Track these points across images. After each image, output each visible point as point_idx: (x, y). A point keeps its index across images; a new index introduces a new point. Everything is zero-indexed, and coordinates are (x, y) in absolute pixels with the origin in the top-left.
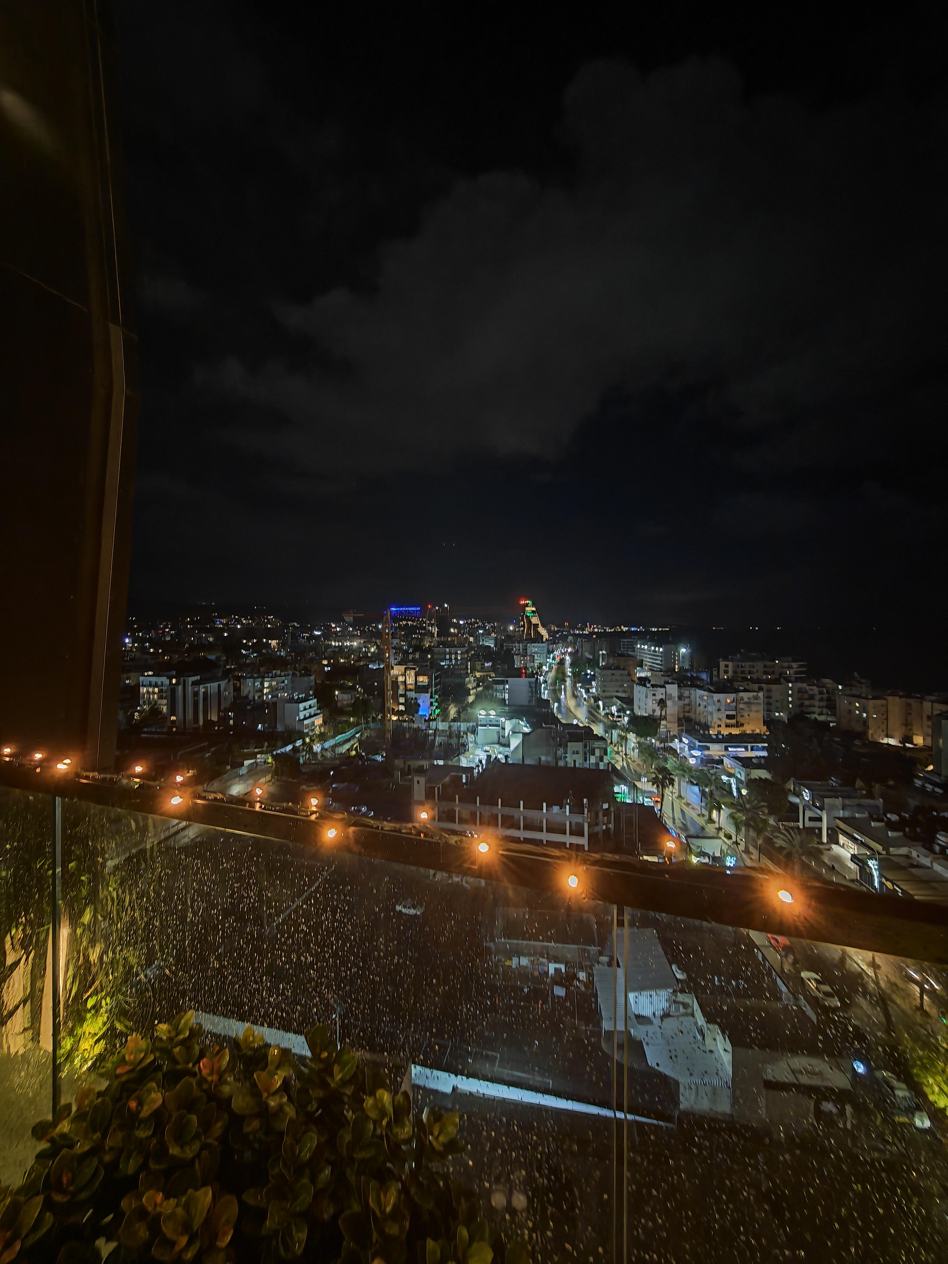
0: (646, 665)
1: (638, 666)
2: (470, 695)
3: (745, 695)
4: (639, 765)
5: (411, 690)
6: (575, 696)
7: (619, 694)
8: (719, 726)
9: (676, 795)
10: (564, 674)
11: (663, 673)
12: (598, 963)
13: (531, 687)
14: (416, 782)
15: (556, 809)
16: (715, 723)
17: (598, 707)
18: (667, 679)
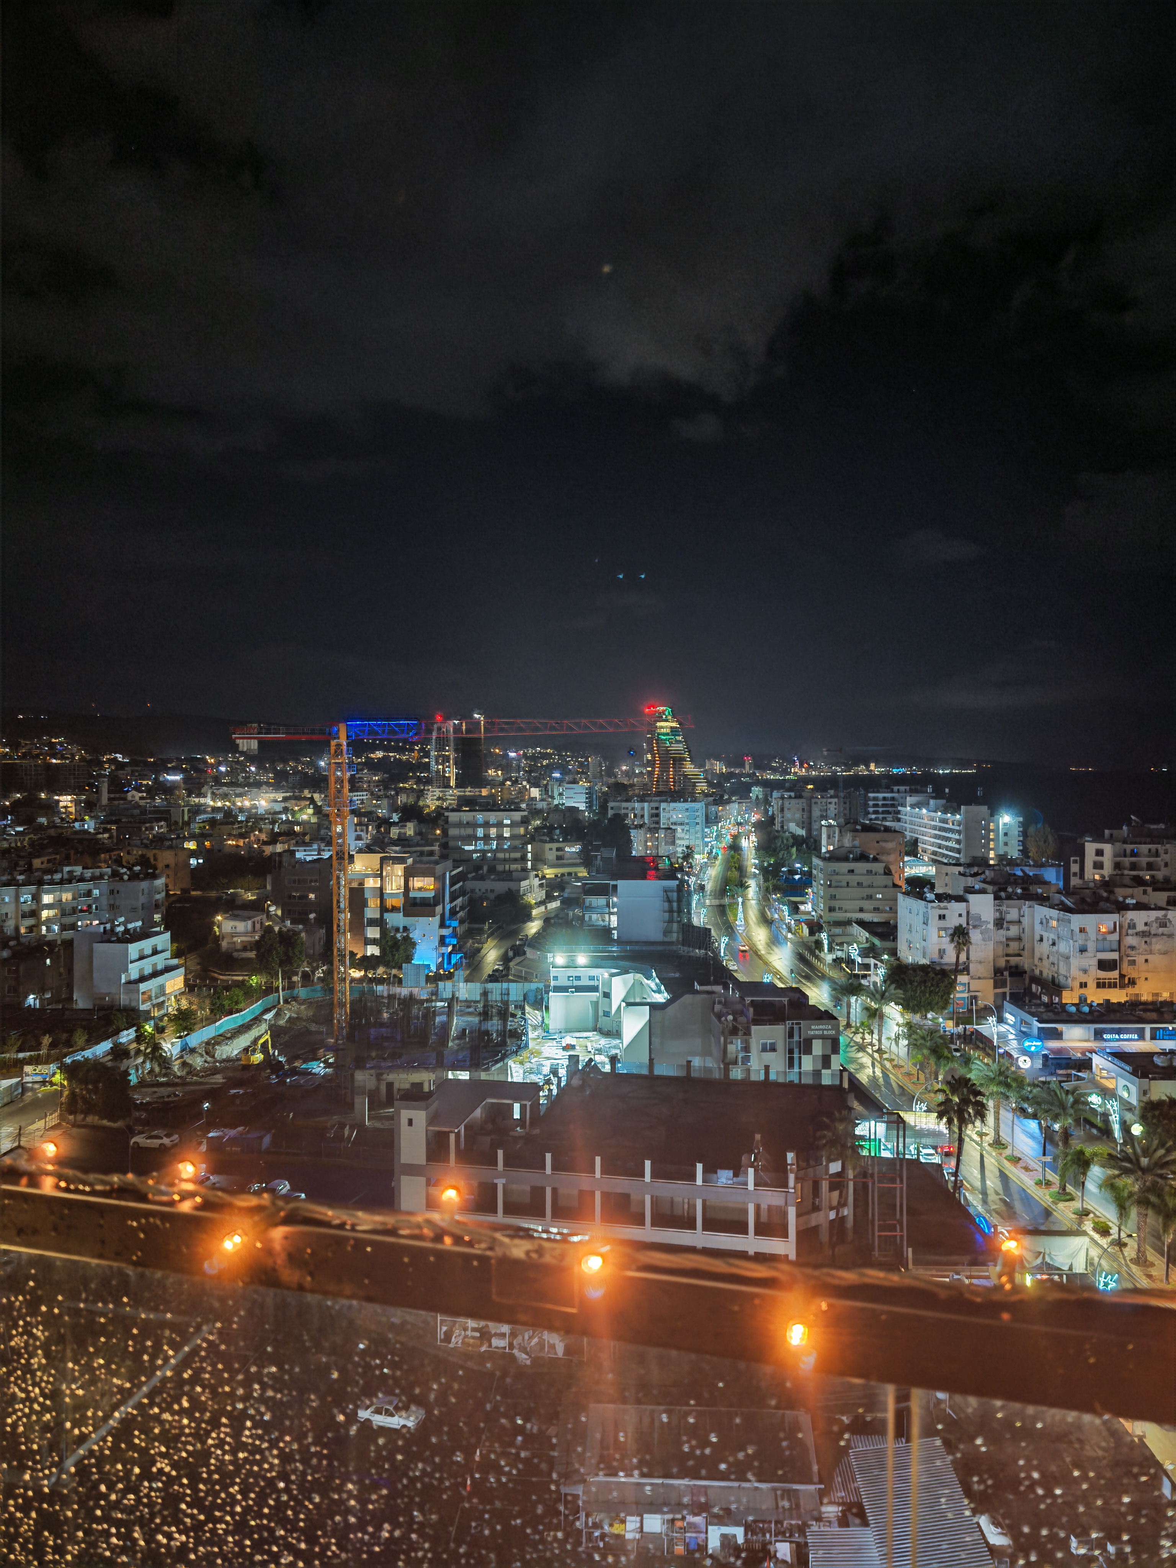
0: (925, 851)
1: (908, 854)
2: (531, 918)
3: (1140, 918)
4: (909, 1074)
5: (394, 909)
6: (766, 921)
7: (867, 917)
8: (1083, 985)
9: (989, 1139)
10: (741, 869)
11: (961, 869)
12: (819, 1519)
13: (669, 901)
14: (404, 1121)
15: (724, 1176)
16: (1074, 979)
17: (819, 944)
18: (970, 881)
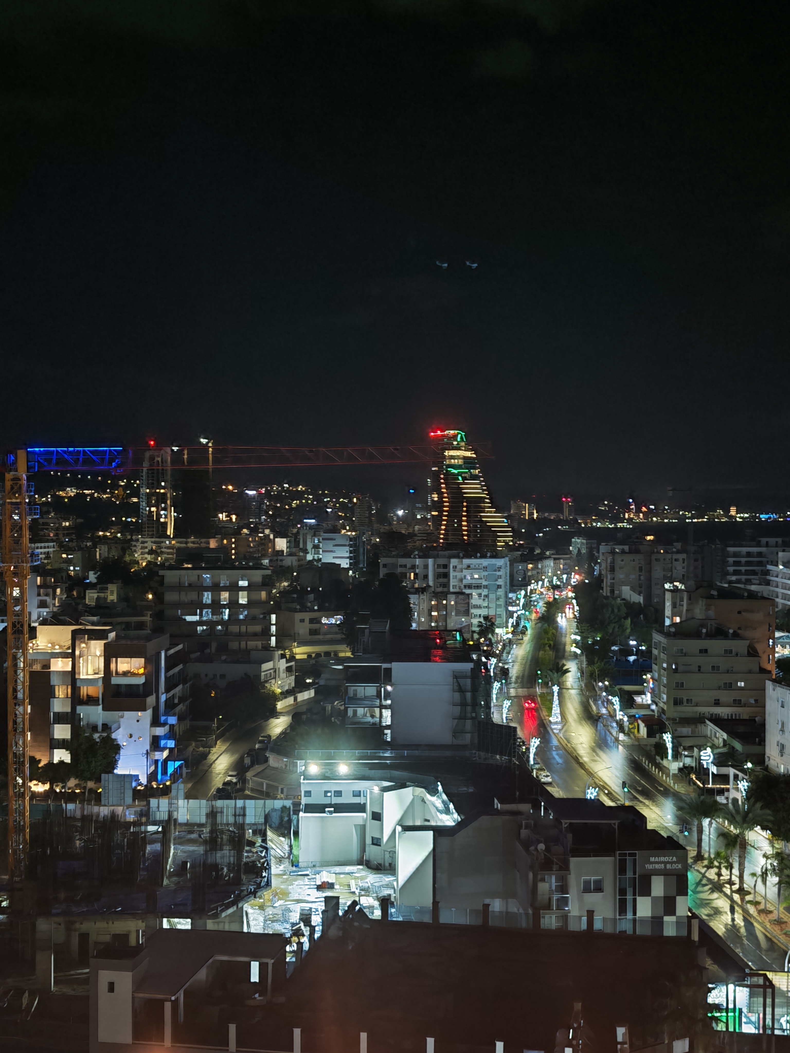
1: (780, 628)
2: (274, 714)
5: (91, 701)
6: (590, 717)
7: (725, 712)
10: (557, 648)
14: (103, 986)
